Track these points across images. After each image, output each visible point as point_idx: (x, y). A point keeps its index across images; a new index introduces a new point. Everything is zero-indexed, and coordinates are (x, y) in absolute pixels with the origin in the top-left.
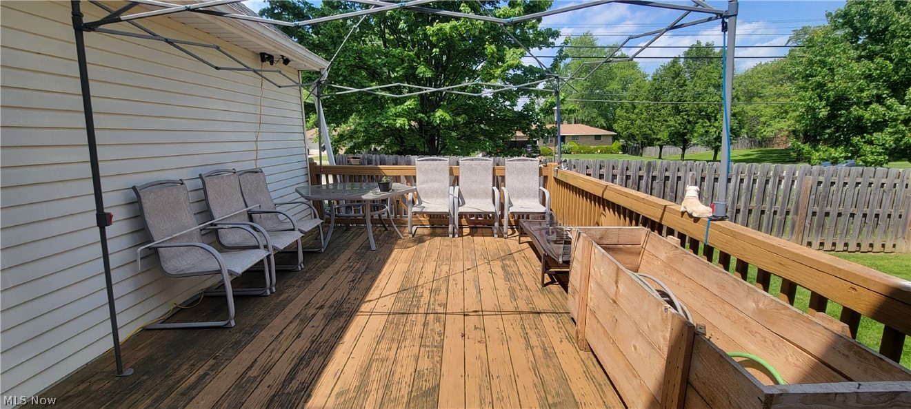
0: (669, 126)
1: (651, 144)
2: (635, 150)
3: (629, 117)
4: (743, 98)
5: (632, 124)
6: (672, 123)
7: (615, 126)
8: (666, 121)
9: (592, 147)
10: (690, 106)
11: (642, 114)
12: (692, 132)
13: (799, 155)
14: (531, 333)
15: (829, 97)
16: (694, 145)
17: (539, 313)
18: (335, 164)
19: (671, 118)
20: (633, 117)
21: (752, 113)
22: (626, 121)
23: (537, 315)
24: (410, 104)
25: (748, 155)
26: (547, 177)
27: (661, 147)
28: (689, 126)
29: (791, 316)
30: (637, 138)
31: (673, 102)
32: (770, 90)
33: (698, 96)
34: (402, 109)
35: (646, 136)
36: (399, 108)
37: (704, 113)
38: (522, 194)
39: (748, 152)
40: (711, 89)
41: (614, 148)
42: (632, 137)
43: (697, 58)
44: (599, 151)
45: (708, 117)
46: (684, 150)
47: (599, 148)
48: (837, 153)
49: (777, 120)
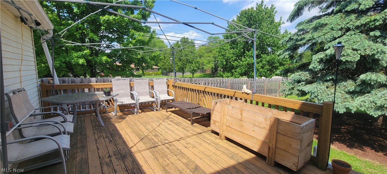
0: (178, 65)
1: (172, 71)
2: (166, 74)
3: (164, 61)
4: (198, 57)
5: (165, 64)
6: (179, 64)
7: (159, 65)
8: (177, 63)
9: (151, 73)
10: (184, 58)
11: (168, 60)
12: (186, 67)
13: (220, 75)
14: (205, 140)
15: (225, 58)
16: (186, 72)
17: (200, 133)
18: (59, 84)
19: (178, 62)
20: (165, 61)
21: (202, 62)
22: (162, 63)
23: (200, 134)
24: (87, 51)
25: (201, 75)
26: (169, 85)
27: (176, 73)
28: (184, 65)
29: (282, 113)
30: (167, 69)
31: (179, 57)
32: (206, 55)
33: (186, 55)
34: (82, 54)
35: (170, 69)
36: (80, 53)
37: (189, 61)
38: (161, 93)
39: (200, 74)
40: (190, 53)
41: (159, 73)
42: (165, 69)
43: (184, 42)
44: (153, 74)
45: (190, 62)
46: (183, 74)
47: (153, 73)
48: (229, 74)
49: (208, 64)
